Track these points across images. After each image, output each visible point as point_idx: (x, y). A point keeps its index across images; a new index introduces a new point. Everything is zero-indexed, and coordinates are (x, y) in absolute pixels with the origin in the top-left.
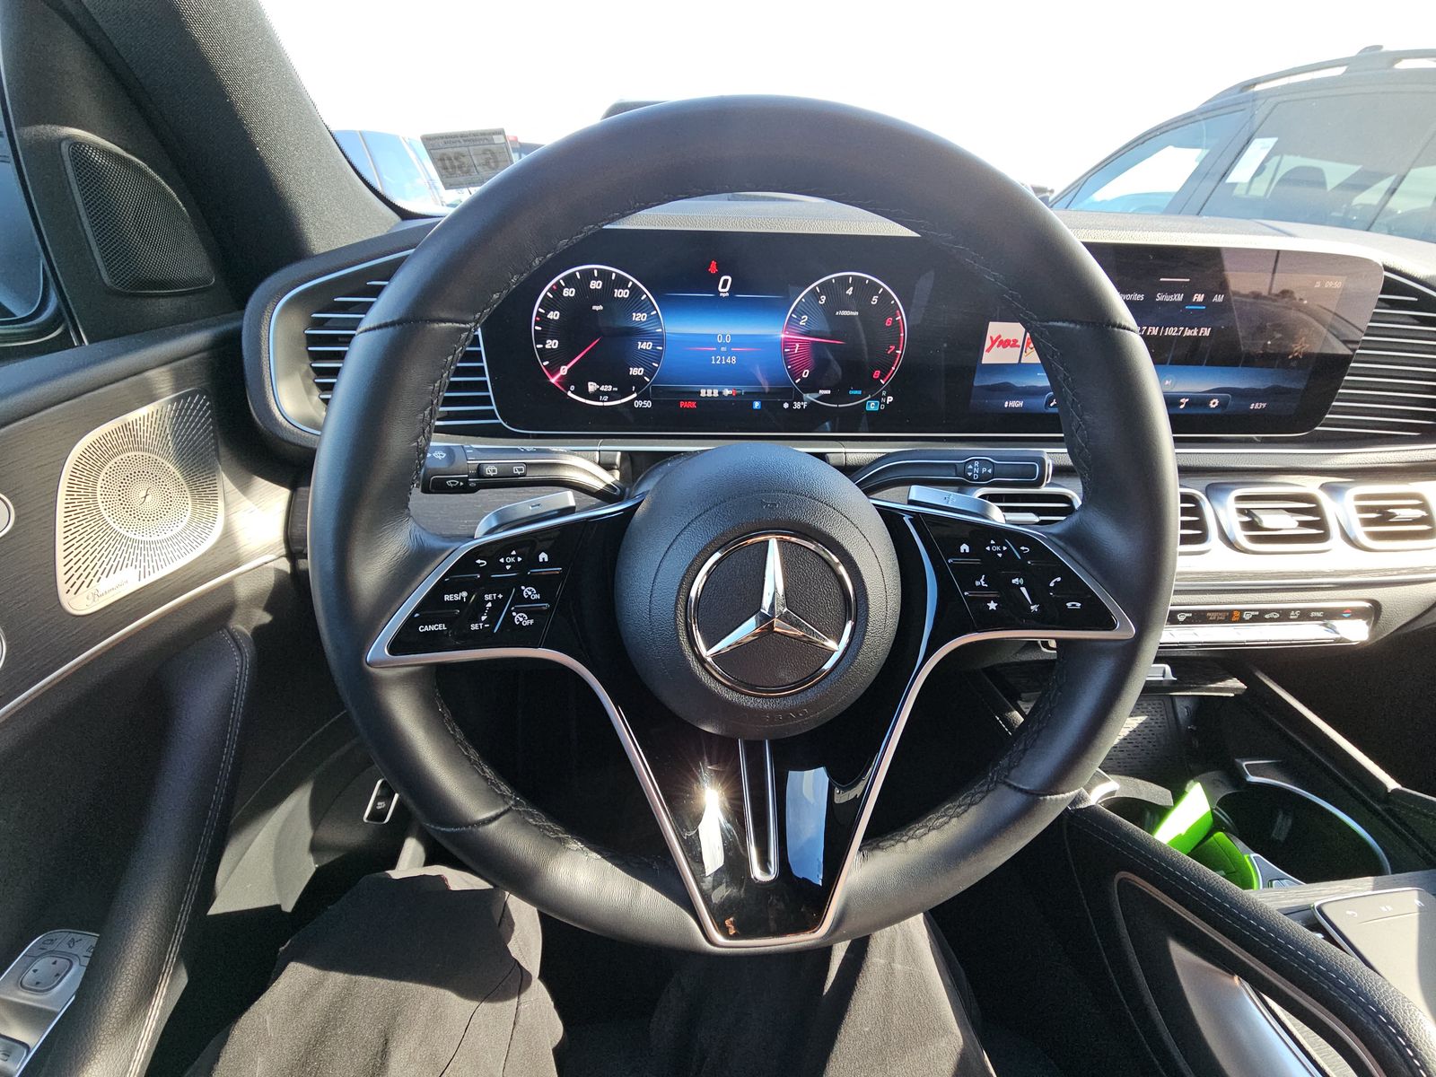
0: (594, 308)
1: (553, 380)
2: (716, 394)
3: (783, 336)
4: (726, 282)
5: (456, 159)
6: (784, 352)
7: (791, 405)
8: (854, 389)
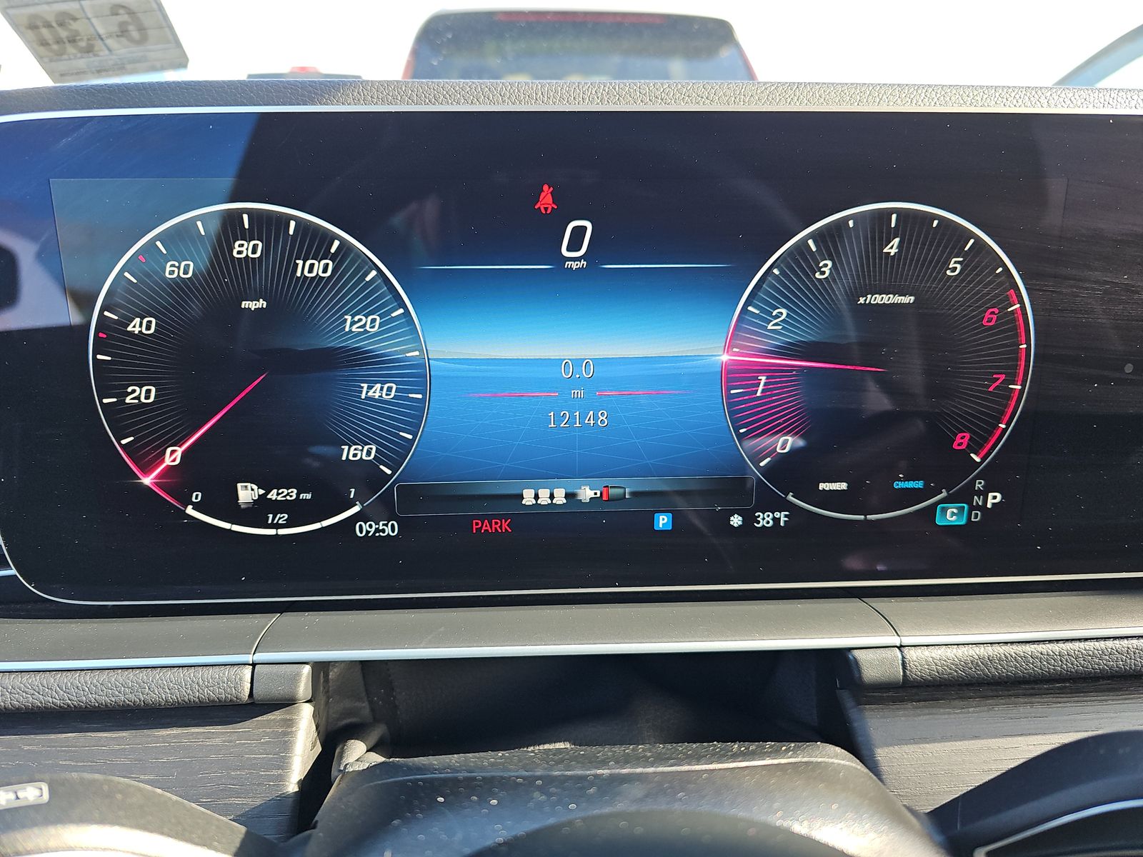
0: (245, 304)
1: (147, 481)
2: (560, 498)
3: (725, 358)
4: (580, 232)
5: (61, 24)
6: (729, 396)
7: (749, 519)
8: (906, 479)
